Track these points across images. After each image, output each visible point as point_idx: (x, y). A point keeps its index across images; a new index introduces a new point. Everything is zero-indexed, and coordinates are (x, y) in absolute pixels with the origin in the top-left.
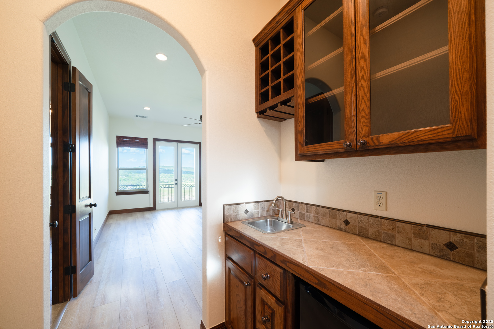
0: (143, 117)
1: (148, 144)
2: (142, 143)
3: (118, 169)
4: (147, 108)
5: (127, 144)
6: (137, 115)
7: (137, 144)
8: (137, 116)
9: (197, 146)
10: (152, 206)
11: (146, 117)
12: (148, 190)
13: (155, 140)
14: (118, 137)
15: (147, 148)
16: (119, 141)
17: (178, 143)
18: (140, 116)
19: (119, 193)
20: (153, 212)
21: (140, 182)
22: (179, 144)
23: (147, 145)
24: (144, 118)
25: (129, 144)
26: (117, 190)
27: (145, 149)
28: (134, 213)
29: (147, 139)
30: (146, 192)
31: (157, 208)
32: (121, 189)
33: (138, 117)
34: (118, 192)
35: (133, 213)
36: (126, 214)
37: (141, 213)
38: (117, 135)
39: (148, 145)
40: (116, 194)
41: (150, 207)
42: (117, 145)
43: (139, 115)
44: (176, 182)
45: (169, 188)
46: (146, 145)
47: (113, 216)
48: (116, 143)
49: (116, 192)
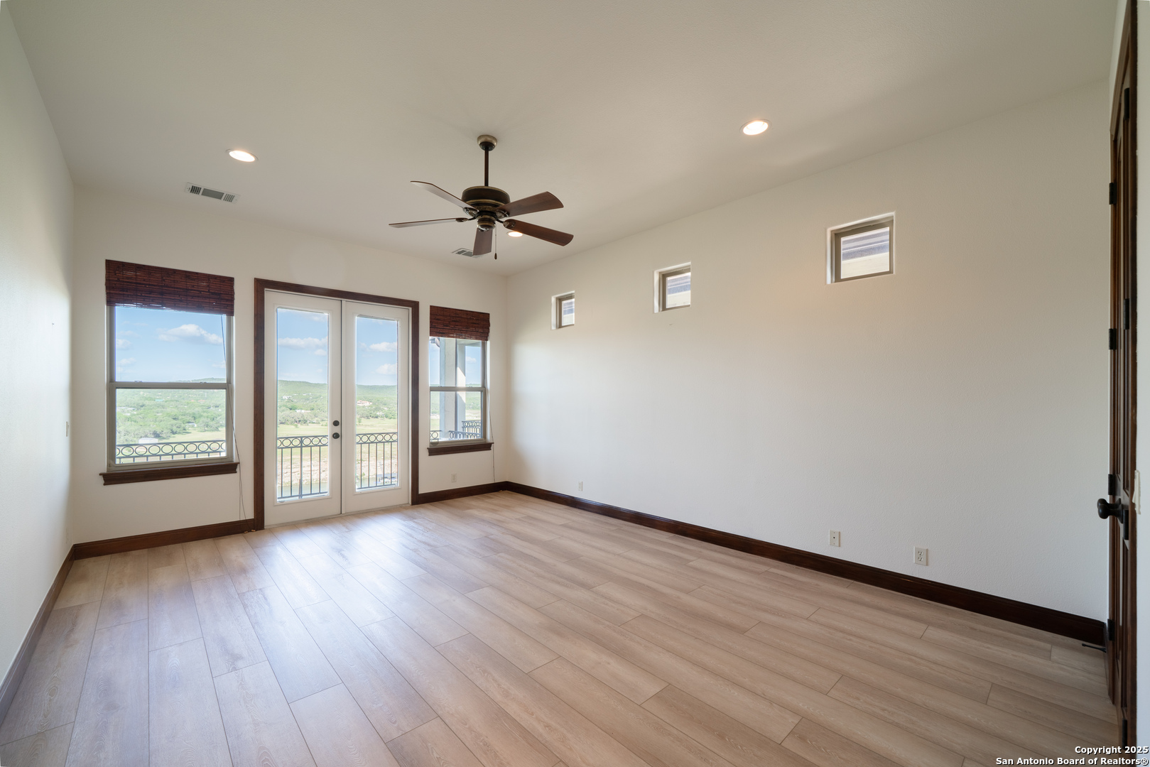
0: (218, 195)
1: (236, 296)
2: (213, 293)
3: (113, 386)
4: (242, 156)
5: (151, 292)
6: (197, 184)
7: (193, 297)
8: (195, 190)
9: (406, 312)
10: (249, 514)
11: (230, 198)
12: (235, 460)
13: (262, 285)
14: (114, 268)
15: (230, 313)
16: (118, 280)
17: (344, 301)
18: (208, 193)
19: (114, 477)
20: (253, 536)
21: (183, 425)
22: (348, 304)
23: (232, 300)
24: (221, 202)
25: (162, 294)
26: (109, 465)
27: (225, 317)
28: (179, 545)
29: (231, 280)
30: (227, 467)
31: (269, 519)
32: (124, 458)
33: (199, 197)
34: (113, 470)
35: (177, 549)
36: (145, 551)
37: (208, 543)
38: (108, 259)
39: (235, 301)
40: (101, 480)
41: (243, 518)
42: (108, 294)
43: (203, 185)
44: (337, 430)
45: (301, 447)
46: (227, 300)
47: (91, 565)
48: (104, 287)
49: (105, 470)
